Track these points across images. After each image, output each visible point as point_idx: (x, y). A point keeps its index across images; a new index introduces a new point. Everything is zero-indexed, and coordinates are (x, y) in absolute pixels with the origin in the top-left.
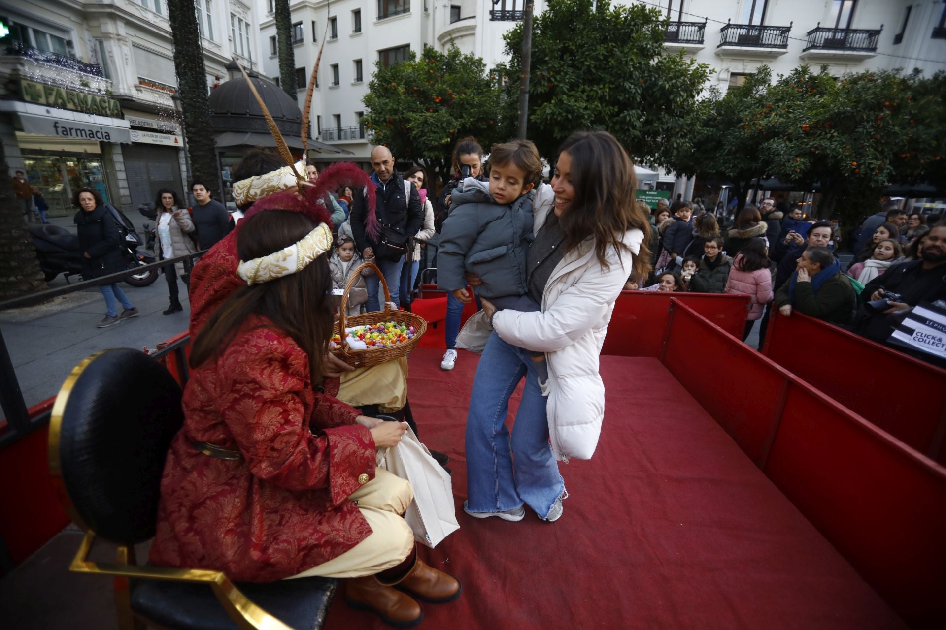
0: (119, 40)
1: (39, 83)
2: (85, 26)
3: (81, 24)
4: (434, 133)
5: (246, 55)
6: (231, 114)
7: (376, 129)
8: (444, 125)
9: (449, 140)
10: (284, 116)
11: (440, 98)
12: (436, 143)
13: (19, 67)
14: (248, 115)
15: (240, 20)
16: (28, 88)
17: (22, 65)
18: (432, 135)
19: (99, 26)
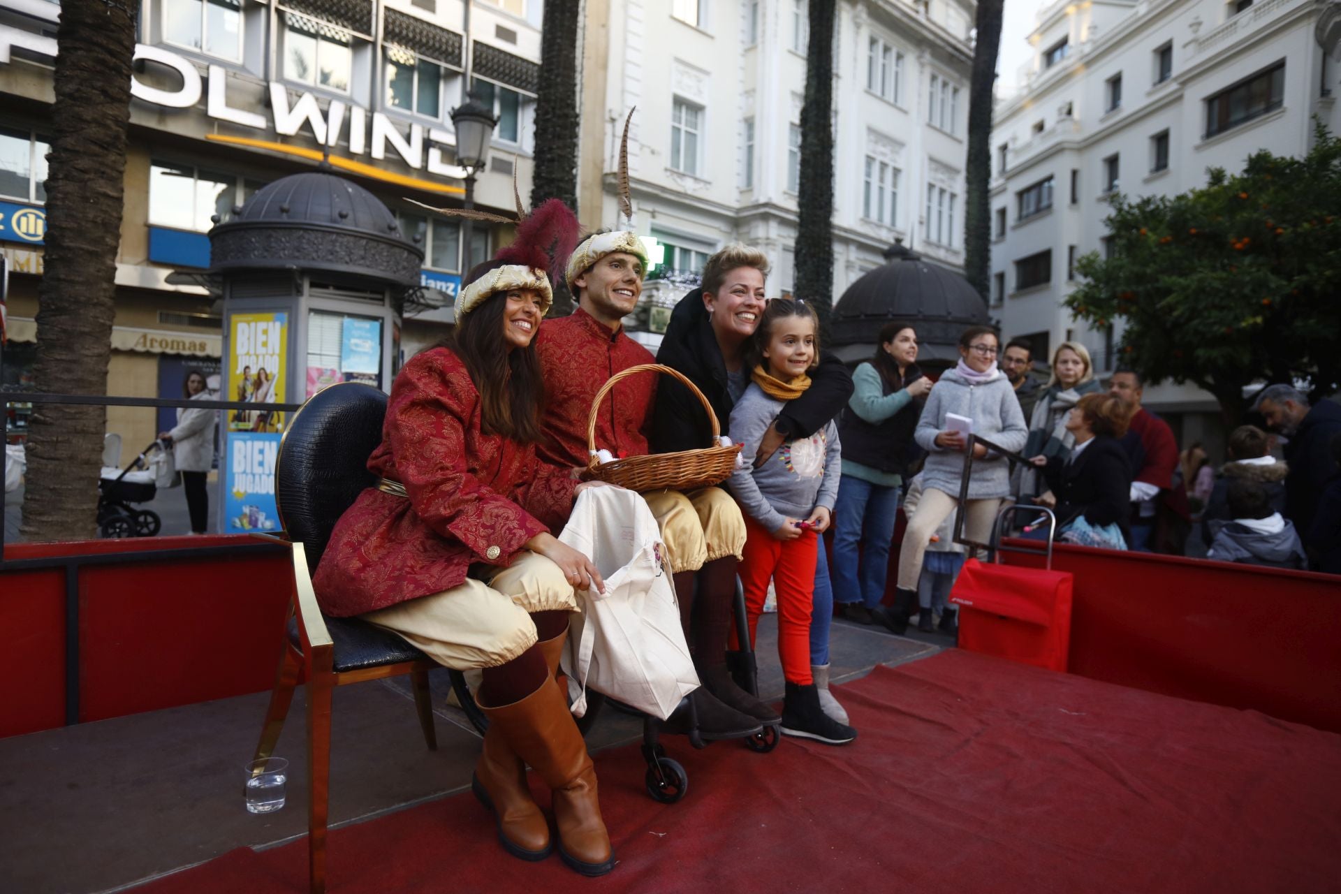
0: (767, 244)
1: (667, 308)
2: (734, 235)
3: (730, 233)
4: (1222, 308)
5: (945, 241)
6: (866, 315)
7: (1095, 314)
8: (1247, 291)
9: (1259, 320)
10: (949, 313)
11: (1246, 240)
12: (1223, 329)
13: (655, 293)
14: (890, 316)
15: (942, 191)
16: (656, 317)
17: (657, 289)
18: (1215, 313)
19: (748, 233)
